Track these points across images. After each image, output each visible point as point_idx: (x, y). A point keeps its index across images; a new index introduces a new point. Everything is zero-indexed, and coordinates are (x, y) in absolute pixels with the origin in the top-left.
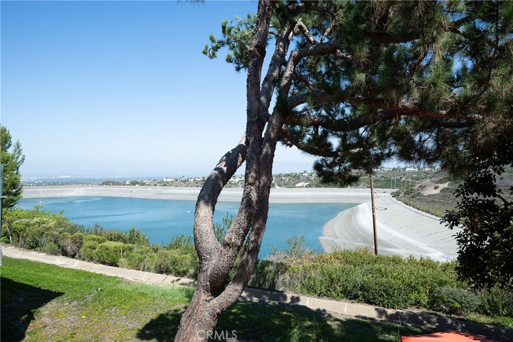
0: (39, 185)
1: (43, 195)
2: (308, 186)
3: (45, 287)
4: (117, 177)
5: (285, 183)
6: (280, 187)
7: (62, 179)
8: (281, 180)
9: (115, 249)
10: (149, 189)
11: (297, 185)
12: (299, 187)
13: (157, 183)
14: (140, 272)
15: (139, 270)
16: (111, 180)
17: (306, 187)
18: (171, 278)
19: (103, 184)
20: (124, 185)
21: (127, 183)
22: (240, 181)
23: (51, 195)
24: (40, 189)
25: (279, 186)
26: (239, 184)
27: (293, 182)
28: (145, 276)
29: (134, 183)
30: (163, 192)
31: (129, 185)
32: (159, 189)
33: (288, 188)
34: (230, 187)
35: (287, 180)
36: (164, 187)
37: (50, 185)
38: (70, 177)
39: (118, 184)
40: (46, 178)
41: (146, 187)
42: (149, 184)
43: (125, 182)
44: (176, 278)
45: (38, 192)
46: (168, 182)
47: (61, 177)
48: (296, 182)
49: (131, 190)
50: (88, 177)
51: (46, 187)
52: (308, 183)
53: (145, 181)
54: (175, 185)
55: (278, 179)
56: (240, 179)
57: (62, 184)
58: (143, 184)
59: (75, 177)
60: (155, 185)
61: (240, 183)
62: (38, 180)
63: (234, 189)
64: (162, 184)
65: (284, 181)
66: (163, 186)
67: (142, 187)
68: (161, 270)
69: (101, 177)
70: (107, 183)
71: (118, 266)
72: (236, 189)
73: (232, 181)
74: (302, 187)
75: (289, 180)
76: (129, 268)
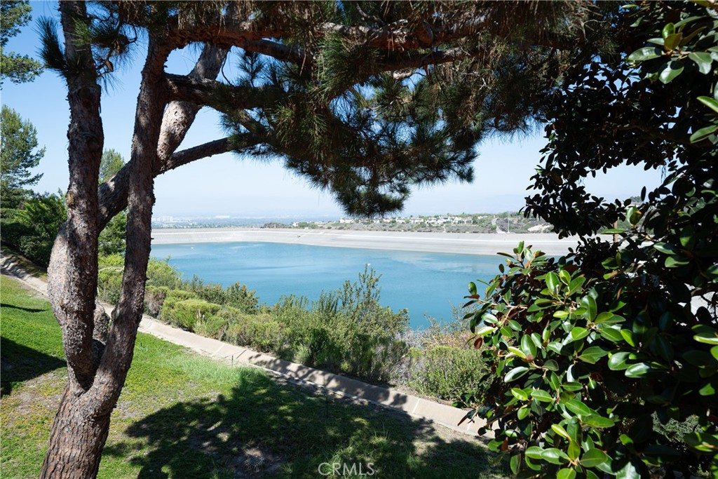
0: (193, 227)
1: (196, 240)
2: (547, 230)
3: (54, 354)
4: (283, 217)
5: (512, 226)
6: (504, 232)
7: (219, 220)
8: (506, 221)
9: (193, 310)
10: (321, 233)
11: (531, 229)
12: (533, 232)
13: (332, 225)
14: (219, 342)
15: (217, 339)
16: (274, 222)
17: (545, 232)
18: (250, 352)
19: (265, 226)
20: (290, 228)
21: (295, 225)
22: (444, 223)
23: (205, 240)
24: (193, 232)
25: (503, 230)
26: (443, 227)
27: (525, 225)
28: (221, 347)
29: (302, 226)
30: (339, 237)
31: (297, 227)
32: (335, 233)
33: (516, 233)
34: (431, 231)
35: (515, 222)
36: (340, 231)
37: (206, 227)
38: (228, 217)
39: (284, 226)
40: (202, 218)
41: (318, 230)
42: (321, 227)
43: (293, 223)
44: (256, 353)
45: (190, 236)
46: (346, 225)
47: (218, 217)
48: (529, 224)
49: (299, 234)
50: (248, 218)
51: (201, 229)
52: (548, 226)
53: (316, 223)
54: (355, 228)
55: (501, 220)
56: (445, 221)
57: (219, 227)
58: (314, 227)
59: (233, 218)
60: (329, 228)
61: (445, 225)
62: (192, 221)
63: (436, 233)
64: (338, 227)
65: (511, 222)
66: (340, 229)
67: (313, 230)
68: (244, 342)
69: (264, 217)
70: (269, 225)
71: (194, 332)
72: (438, 234)
73: (433, 223)
74: (538, 232)
75: (519, 221)
76: (206, 335)
